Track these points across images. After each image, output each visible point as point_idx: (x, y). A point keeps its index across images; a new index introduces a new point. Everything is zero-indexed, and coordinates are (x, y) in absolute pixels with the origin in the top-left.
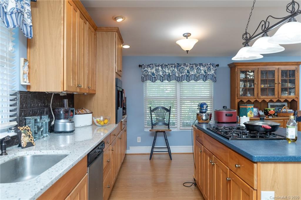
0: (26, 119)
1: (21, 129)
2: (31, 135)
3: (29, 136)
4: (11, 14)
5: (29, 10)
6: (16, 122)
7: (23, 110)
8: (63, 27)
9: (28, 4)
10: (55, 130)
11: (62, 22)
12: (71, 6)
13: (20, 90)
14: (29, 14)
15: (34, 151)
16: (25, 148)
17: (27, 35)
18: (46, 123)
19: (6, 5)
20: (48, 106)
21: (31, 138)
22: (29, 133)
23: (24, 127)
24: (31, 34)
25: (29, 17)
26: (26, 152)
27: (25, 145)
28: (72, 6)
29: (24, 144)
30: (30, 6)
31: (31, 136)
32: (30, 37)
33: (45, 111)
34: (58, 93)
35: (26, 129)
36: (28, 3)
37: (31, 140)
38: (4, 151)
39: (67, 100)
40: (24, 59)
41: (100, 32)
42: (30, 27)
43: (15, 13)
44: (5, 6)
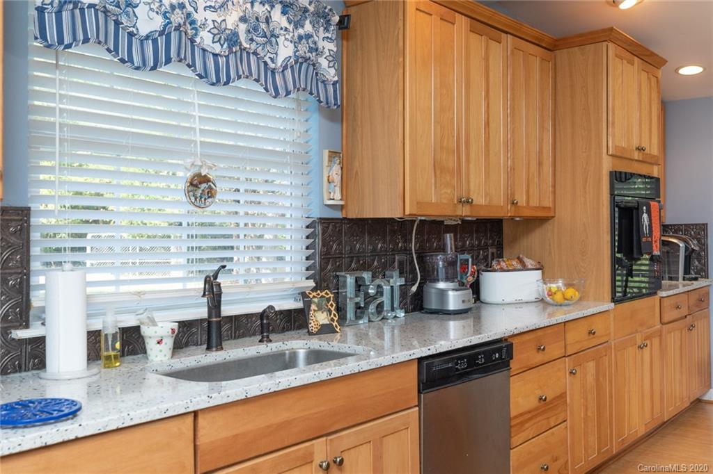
0: (338, 276)
1: (311, 296)
2: (333, 309)
3: (330, 311)
4: (283, 71)
5: (332, 51)
6: (312, 280)
7: (330, 258)
8: (402, 71)
9: (331, 39)
10: (425, 306)
11: (401, 59)
12: (431, 15)
13: (323, 216)
14: (331, 59)
15: (320, 342)
16: (315, 335)
17: (327, 103)
18: (392, 287)
19: (272, 56)
20: (407, 251)
21: (332, 316)
22: (329, 305)
23: (319, 292)
24: (335, 99)
25: (331, 64)
26: (306, 342)
27: (316, 330)
28: (433, 16)
29: (313, 326)
30: (335, 41)
31: (334, 312)
32: (335, 105)
33: (396, 260)
34: (433, 218)
35: (322, 297)
36: (330, 36)
37: (332, 320)
38: (265, 334)
39: (452, 235)
40: (330, 152)
41: (565, 50)
42: (333, 84)
43: (292, 67)
44: (270, 58)
